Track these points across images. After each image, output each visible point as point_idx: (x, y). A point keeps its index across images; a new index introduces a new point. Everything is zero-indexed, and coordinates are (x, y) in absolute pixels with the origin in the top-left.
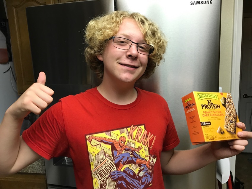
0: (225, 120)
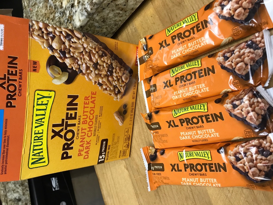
0: (106, 92)
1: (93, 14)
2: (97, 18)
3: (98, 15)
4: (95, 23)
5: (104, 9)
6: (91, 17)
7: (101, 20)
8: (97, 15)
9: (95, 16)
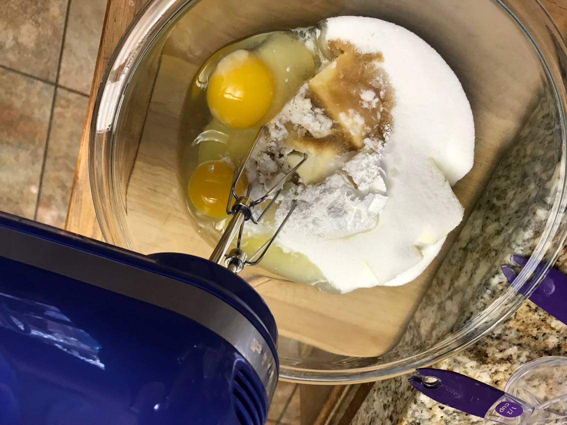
1: (535, 201)
2: (532, 186)
3: (529, 196)
4: (539, 173)
5: (516, 212)
6: (541, 192)
7: (528, 181)
8: (530, 198)
9: (534, 195)
